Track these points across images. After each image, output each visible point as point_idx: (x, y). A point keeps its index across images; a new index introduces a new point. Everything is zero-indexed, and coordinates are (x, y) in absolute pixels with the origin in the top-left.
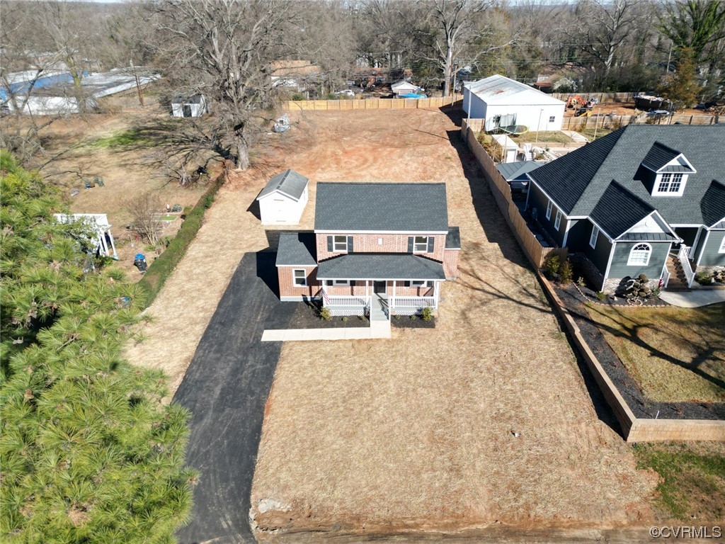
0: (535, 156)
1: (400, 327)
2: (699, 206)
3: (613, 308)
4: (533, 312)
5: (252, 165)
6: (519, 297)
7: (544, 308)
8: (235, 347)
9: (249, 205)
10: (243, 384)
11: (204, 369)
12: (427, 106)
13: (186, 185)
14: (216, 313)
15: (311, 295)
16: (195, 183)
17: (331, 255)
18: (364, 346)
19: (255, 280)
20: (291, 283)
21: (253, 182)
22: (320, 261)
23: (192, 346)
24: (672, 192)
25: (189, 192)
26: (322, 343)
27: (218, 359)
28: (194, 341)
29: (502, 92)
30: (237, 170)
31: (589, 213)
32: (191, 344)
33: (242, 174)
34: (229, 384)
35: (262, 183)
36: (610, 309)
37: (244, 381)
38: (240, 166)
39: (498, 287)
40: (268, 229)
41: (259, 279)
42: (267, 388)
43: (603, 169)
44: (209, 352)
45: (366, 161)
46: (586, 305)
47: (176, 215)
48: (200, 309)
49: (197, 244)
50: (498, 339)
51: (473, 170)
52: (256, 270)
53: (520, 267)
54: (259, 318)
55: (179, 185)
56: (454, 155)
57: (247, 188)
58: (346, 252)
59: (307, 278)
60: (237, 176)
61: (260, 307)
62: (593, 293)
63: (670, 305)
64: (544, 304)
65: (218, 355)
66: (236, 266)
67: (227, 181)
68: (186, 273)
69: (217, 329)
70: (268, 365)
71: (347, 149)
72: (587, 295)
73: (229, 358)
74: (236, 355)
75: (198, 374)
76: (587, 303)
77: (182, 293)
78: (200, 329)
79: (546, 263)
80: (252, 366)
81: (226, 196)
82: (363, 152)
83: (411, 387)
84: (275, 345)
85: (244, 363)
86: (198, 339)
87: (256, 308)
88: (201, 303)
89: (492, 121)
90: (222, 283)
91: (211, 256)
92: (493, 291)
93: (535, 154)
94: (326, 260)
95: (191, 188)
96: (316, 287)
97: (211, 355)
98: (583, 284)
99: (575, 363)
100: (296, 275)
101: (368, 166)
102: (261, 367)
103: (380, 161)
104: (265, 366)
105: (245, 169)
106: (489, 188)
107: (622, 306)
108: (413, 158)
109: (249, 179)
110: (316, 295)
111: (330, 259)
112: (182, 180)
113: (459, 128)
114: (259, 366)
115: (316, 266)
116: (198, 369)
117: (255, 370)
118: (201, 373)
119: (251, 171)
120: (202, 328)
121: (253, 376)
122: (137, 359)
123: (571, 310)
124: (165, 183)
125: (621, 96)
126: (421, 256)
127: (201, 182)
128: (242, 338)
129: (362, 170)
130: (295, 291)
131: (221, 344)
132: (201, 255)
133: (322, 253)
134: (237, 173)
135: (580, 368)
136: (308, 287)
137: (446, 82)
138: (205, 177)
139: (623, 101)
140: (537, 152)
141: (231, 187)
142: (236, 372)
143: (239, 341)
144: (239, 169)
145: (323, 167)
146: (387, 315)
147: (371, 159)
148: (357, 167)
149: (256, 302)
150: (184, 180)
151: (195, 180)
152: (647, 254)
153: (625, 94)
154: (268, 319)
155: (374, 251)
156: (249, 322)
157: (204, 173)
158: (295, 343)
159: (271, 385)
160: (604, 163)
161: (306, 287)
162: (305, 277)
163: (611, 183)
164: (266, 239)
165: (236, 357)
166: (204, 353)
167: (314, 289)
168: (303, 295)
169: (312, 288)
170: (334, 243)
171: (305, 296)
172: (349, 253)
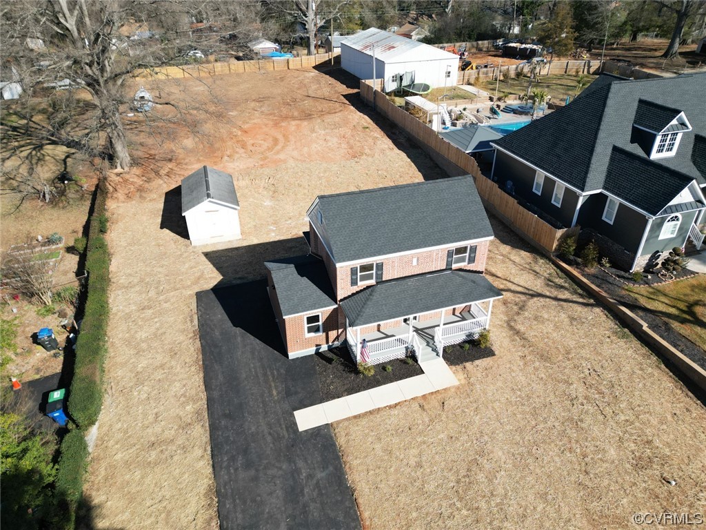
0: (453, 117)
1: (459, 365)
2: (692, 164)
3: (653, 288)
4: (579, 308)
5: (135, 162)
6: (551, 292)
7: (585, 301)
8: (268, 452)
9: (159, 220)
10: (315, 512)
11: (244, 502)
12: (299, 67)
13: (51, 201)
14: (210, 401)
15: (327, 342)
16: (63, 198)
17: (355, 289)
18: (434, 403)
19: (236, 333)
20: (302, 334)
21: (147, 185)
22: (341, 300)
23: (204, 467)
24: (667, 153)
25: (61, 212)
26: (382, 413)
27: (255, 479)
28: (202, 456)
29: (393, 47)
30: (116, 171)
31: (602, 186)
32: (201, 463)
33: (127, 176)
34: (293, 517)
35: (160, 185)
36: (651, 290)
37: (312, 506)
38: (119, 165)
39: (522, 283)
40: (205, 251)
41: (238, 330)
42: (350, 508)
43: (601, 135)
44: (236, 470)
45: (276, 141)
46: (627, 290)
47: (57, 249)
48: (183, 399)
49: (120, 292)
50: (568, 353)
51: (402, 140)
52: (226, 317)
53: (526, 253)
54: (275, 393)
55: (41, 204)
56: (369, 123)
57: (144, 195)
58: (372, 282)
59: (323, 324)
60: (117, 179)
61: (265, 375)
62: (623, 273)
63: (697, 273)
64: (581, 296)
65: (252, 472)
66: (196, 317)
67: (111, 189)
68: (128, 342)
69: (226, 427)
70: (331, 468)
71: (245, 127)
72: (619, 276)
73: (270, 472)
74: (277, 464)
75: (240, 516)
76: (626, 288)
77: (139, 379)
78: (200, 433)
79: (559, 246)
80: (310, 477)
81: (121, 211)
82: (266, 129)
83: (525, 450)
84: (322, 432)
85: (296, 475)
86: (205, 450)
87: (262, 379)
88: (176, 388)
89: (391, 81)
90: (191, 349)
91: (150, 308)
92: (520, 289)
93: (453, 114)
94: (349, 296)
95: (61, 205)
96: (335, 332)
97: (242, 475)
98: (608, 265)
99: (663, 366)
100: (308, 323)
101: (283, 147)
102: (323, 474)
103: (292, 139)
104: (327, 471)
105: (127, 169)
106: (431, 159)
107: (660, 284)
108: (327, 131)
109: (139, 182)
110: (334, 341)
111: (353, 294)
112: (44, 196)
113: (355, 91)
114: (320, 475)
115: (336, 306)
116: (235, 506)
117: (318, 482)
118: (243, 511)
119: (136, 171)
120: (201, 431)
121: (321, 494)
122: (126, 516)
123: (618, 299)
124: (18, 203)
125: (482, 44)
126: (460, 270)
127: (71, 194)
128: (270, 434)
129: (278, 153)
130: (307, 343)
131: (246, 452)
132: (133, 307)
133: (343, 290)
134: (118, 175)
135: (671, 371)
136: (324, 334)
137: (311, 37)
138: (73, 188)
139: (484, 49)
140: (455, 112)
141: (120, 195)
142: (293, 493)
143: (269, 439)
144: (119, 170)
145: (228, 153)
146: (434, 350)
147: (280, 137)
148: (269, 149)
149: (255, 368)
150: (47, 196)
151: (62, 193)
152: (676, 225)
153: (486, 42)
154: (288, 393)
155: (407, 275)
156: (263, 402)
157: (69, 180)
158: (346, 423)
159: (354, 502)
160: (601, 127)
161: (321, 335)
162: (320, 323)
163: (613, 149)
164: (211, 266)
165: (280, 468)
166: (229, 473)
167: (333, 334)
168: (317, 345)
169: (330, 333)
170: (359, 274)
171: (320, 345)
172: (377, 283)
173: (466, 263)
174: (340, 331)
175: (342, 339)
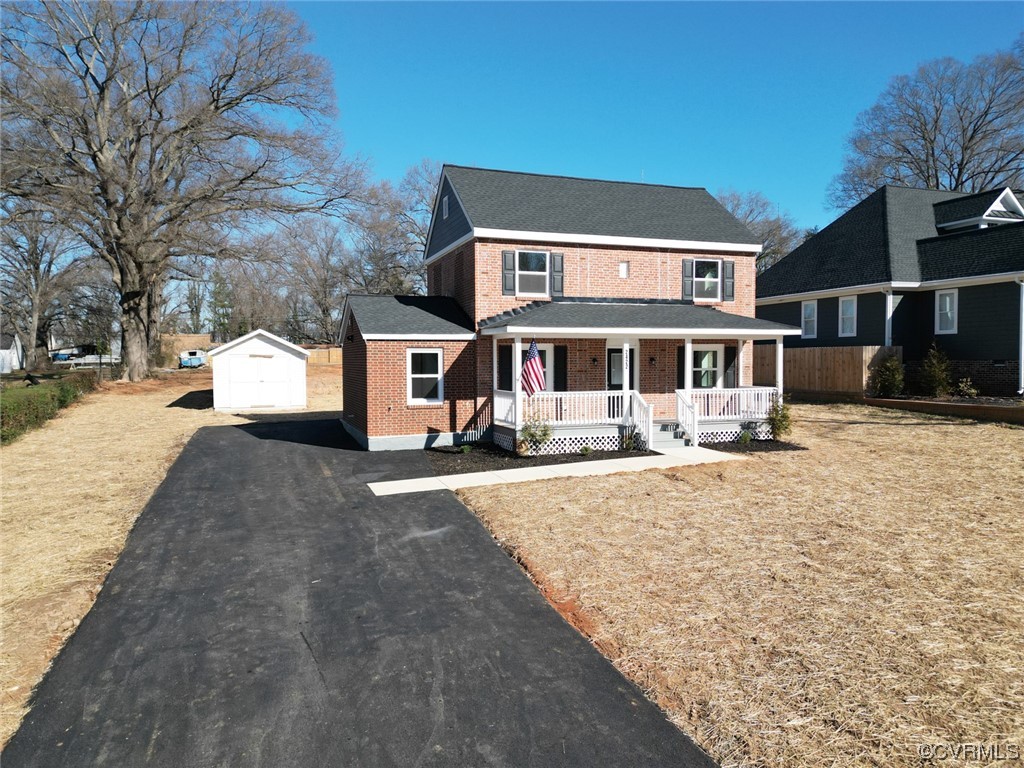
9: (168, 403)
10: (400, 571)
15: (453, 426)
17: (508, 303)
19: (263, 442)
20: (403, 394)
21: (163, 389)
22: (482, 324)
30: (119, 382)
31: (919, 278)
33: (134, 384)
35: (185, 388)
37: (391, 564)
39: (824, 417)
41: (269, 441)
42: (504, 568)
43: (892, 228)
52: (249, 435)
57: (153, 393)
58: (545, 296)
59: (446, 376)
61: (310, 462)
66: (188, 437)
67: (101, 389)
70: (452, 527)
73: (284, 532)
79: (873, 378)
80: (392, 535)
81: (104, 399)
84: (432, 496)
85: (355, 534)
87: (302, 465)
92: (823, 420)
94: (498, 318)
96: (469, 404)
98: (974, 392)
100: (414, 370)
102: (430, 533)
105: (136, 380)
109: (151, 386)
110: (466, 428)
111: (506, 316)
114: (421, 533)
115: (472, 336)
117: (413, 540)
121: (419, 552)
126: (710, 308)
128: (301, 501)
130: (405, 421)
133: (489, 299)
134: (121, 384)
136: (447, 405)
141: (113, 392)
142: (340, 552)
143: (296, 504)
144: (124, 381)
146: (680, 437)
149: (289, 459)
155: (610, 296)
156: (298, 479)
160: (890, 222)
161: (441, 405)
162: (440, 376)
163: (918, 244)
165: (315, 528)
167: (465, 409)
168: (431, 430)
169: (460, 404)
170: (518, 272)
171: (438, 431)
172: (555, 299)
173: (718, 300)
174: (481, 401)
175: (483, 423)
